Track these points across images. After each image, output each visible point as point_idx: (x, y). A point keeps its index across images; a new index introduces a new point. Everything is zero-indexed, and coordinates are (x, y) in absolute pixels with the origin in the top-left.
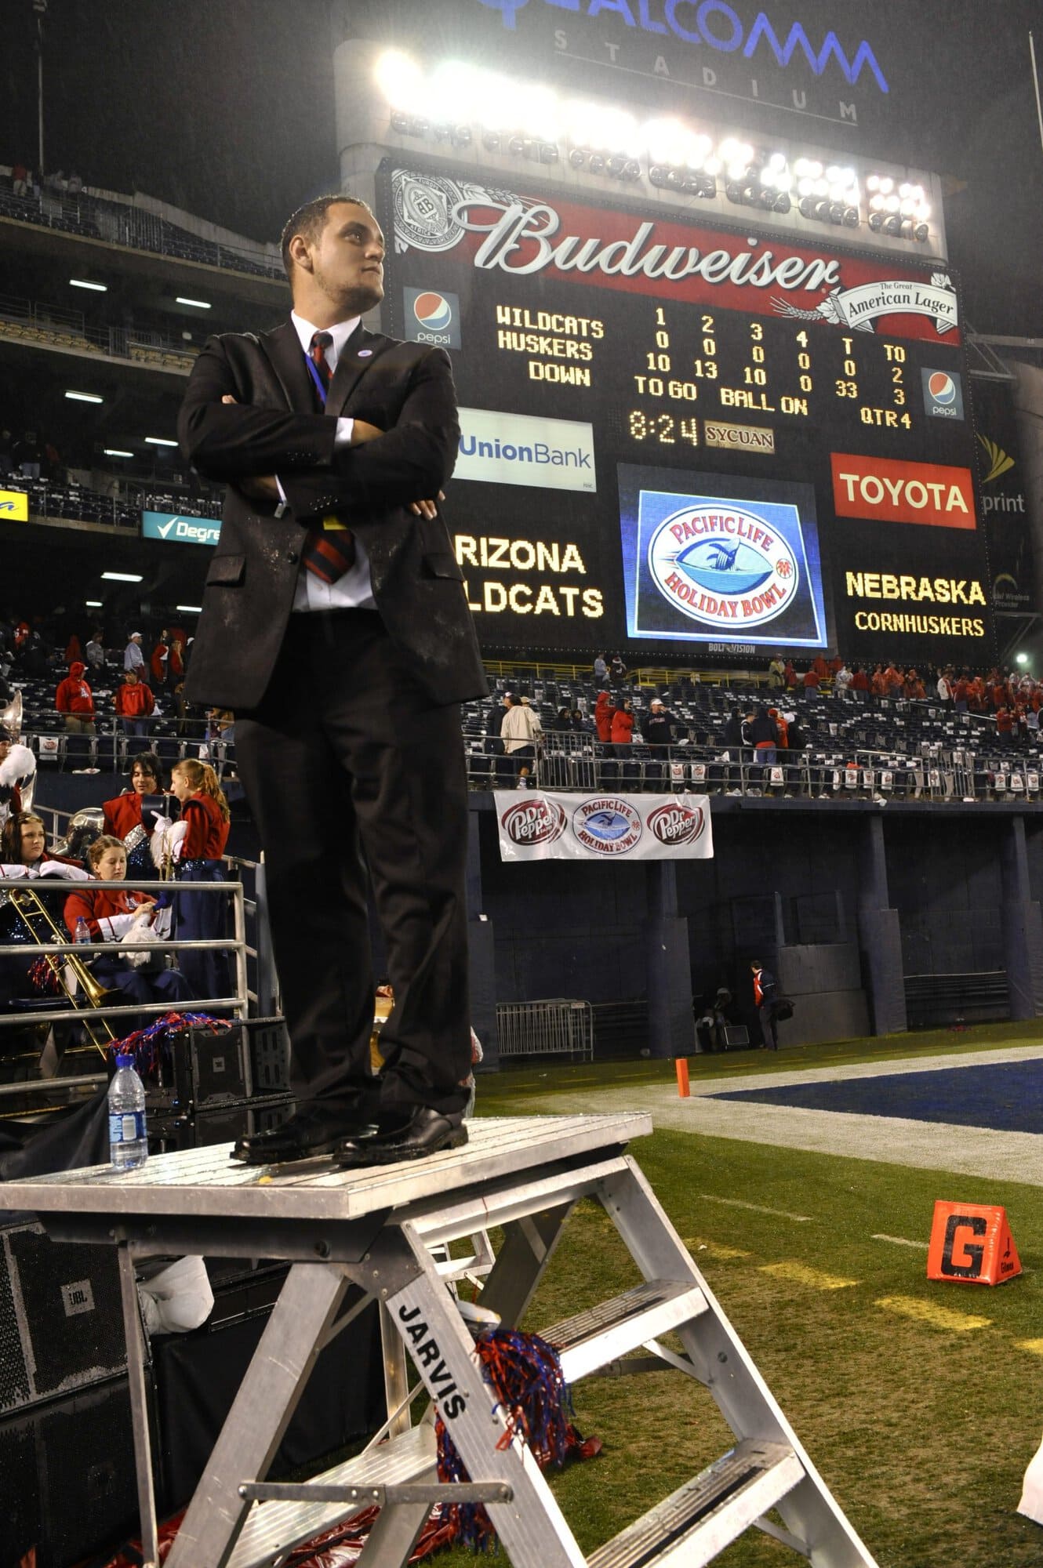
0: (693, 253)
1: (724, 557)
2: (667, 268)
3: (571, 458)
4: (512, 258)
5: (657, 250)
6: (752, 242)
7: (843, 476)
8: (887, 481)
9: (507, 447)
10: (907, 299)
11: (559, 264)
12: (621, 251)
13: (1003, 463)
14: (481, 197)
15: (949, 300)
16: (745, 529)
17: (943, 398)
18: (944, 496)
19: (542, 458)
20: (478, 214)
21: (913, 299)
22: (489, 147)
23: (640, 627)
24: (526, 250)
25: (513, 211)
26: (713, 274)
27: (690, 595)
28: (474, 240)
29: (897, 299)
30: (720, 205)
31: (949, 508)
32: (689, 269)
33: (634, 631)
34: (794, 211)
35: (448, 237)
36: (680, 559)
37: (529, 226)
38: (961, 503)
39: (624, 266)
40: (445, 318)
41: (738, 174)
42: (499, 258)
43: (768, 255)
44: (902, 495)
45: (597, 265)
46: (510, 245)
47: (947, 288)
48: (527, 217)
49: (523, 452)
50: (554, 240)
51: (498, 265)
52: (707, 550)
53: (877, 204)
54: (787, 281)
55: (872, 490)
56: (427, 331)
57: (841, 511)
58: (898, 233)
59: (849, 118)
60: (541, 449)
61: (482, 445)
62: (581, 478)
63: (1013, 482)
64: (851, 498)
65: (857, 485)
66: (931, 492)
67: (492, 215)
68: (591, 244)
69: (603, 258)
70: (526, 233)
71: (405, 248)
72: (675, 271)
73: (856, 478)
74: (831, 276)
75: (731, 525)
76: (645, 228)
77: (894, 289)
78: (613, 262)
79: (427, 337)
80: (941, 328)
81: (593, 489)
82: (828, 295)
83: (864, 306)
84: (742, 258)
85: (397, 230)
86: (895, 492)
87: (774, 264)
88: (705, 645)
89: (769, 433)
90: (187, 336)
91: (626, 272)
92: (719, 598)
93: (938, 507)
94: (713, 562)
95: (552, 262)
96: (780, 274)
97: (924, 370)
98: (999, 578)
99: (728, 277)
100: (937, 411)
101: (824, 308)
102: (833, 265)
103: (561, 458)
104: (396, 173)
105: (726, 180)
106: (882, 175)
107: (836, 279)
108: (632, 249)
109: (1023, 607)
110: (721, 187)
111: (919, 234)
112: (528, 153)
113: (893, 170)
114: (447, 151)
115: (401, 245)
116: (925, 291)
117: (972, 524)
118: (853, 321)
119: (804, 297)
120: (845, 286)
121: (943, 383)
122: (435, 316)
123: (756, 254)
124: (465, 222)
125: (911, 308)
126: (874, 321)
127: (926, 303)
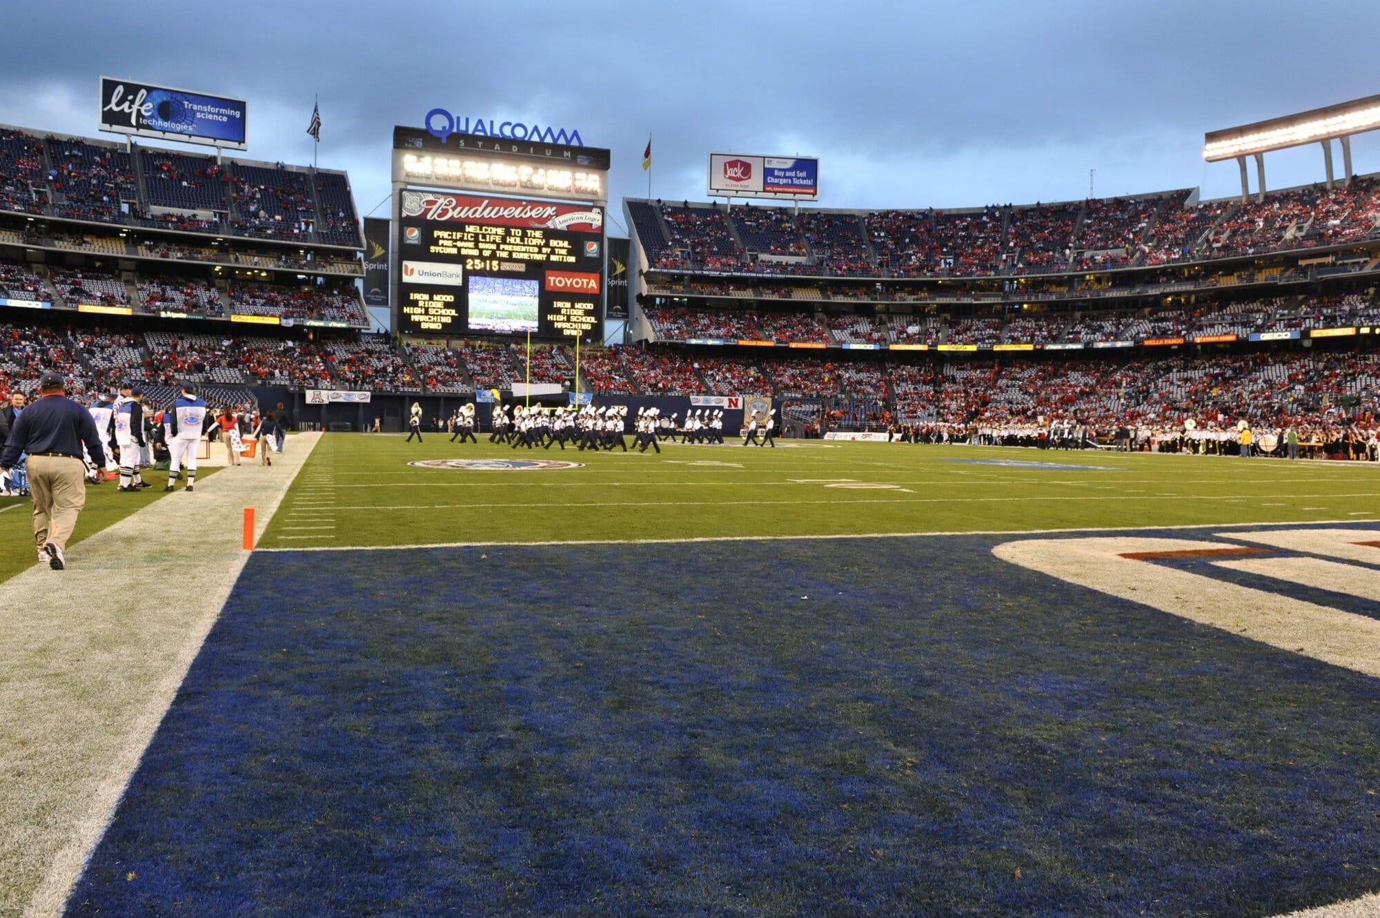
0: (502, 209)
2: (492, 215)
3: (454, 276)
4: (439, 216)
5: (489, 209)
6: (524, 203)
7: (550, 278)
9: (434, 273)
10: (582, 218)
11: (455, 216)
12: (476, 211)
13: (620, 269)
14: (431, 197)
17: (592, 250)
18: (588, 283)
19: (445, 276)
20: (429, 203)
21: (584, 218)
22: (437, 178)
24: (445, 212)
25: (442, 200)
26: (508, 215)
28: (427, 211)
29: (578, 219)
30: (518, 189)
31: (589, 287)
32: (500, 214)
34: (546, 189)
35: (419, 211)
37: (446, 205)
38: (594, 285)
39: (477, 215)
40: (416, 236)
41: (524, 179)
42: (435, 216)
43: (530, 207)
44: (571, 283)
45: (468, 215)
46: (439, 211)
47: (599, 213)
48: (446, 202)
50: (454, 209)
51: (434, 218)
53: (578, 184)
54: (536, 215)
55: (560, 282)
56: (411, 240)
57: (547, 288)
58: (585, 192)
59: (567, 157)
61: (425, 273)
62: (458, 282)
63: (623, 276)
64: (552, 284)
65: (555, 281)
66: (583, 282)
67: (433, 203)
69: (470, 213)
70: (445, 207)
71: (406, 215)
72: (495, 215)
76: (486, 202)
77: (577, 215)
78: (474, 213)
79: (411, 242)
80: (594, 227)
81: (461, 284)
82: (551, 219)
83: (565, 221)
84: (520, 209)
85: (403, 210)
86: (569, 283)
87: (531, 210)
89: (524, 265)
91: (478, 217)
93: (585, 286)
95: (453, 216)
96: (533, 213)
97: (586, 242)
98: (615, 307)
99: (514, 216)
100: (588, 255)
102: (554, 208)
103: (451, 276)
104: (404, 192)
105: (521, 181)
106: (581, 173)
107: (554, 213)
108: (480, 209)
109: (623, 317)
110: (518, 183)
111: (594, 193)
112: (450, 179)
113: (587, 170)
114: (423, 181)
115: (404, 215)
116: (589, 215)
117: (598, 292)
118: (559, 227)
119: (542, 220)
120: (557, 215)
121: (592, 245)
122: (414, 235)
123: (525, 207)
124: (425, 206)
125: (583, 221)
126: (568, 227)
127: (589, 219)
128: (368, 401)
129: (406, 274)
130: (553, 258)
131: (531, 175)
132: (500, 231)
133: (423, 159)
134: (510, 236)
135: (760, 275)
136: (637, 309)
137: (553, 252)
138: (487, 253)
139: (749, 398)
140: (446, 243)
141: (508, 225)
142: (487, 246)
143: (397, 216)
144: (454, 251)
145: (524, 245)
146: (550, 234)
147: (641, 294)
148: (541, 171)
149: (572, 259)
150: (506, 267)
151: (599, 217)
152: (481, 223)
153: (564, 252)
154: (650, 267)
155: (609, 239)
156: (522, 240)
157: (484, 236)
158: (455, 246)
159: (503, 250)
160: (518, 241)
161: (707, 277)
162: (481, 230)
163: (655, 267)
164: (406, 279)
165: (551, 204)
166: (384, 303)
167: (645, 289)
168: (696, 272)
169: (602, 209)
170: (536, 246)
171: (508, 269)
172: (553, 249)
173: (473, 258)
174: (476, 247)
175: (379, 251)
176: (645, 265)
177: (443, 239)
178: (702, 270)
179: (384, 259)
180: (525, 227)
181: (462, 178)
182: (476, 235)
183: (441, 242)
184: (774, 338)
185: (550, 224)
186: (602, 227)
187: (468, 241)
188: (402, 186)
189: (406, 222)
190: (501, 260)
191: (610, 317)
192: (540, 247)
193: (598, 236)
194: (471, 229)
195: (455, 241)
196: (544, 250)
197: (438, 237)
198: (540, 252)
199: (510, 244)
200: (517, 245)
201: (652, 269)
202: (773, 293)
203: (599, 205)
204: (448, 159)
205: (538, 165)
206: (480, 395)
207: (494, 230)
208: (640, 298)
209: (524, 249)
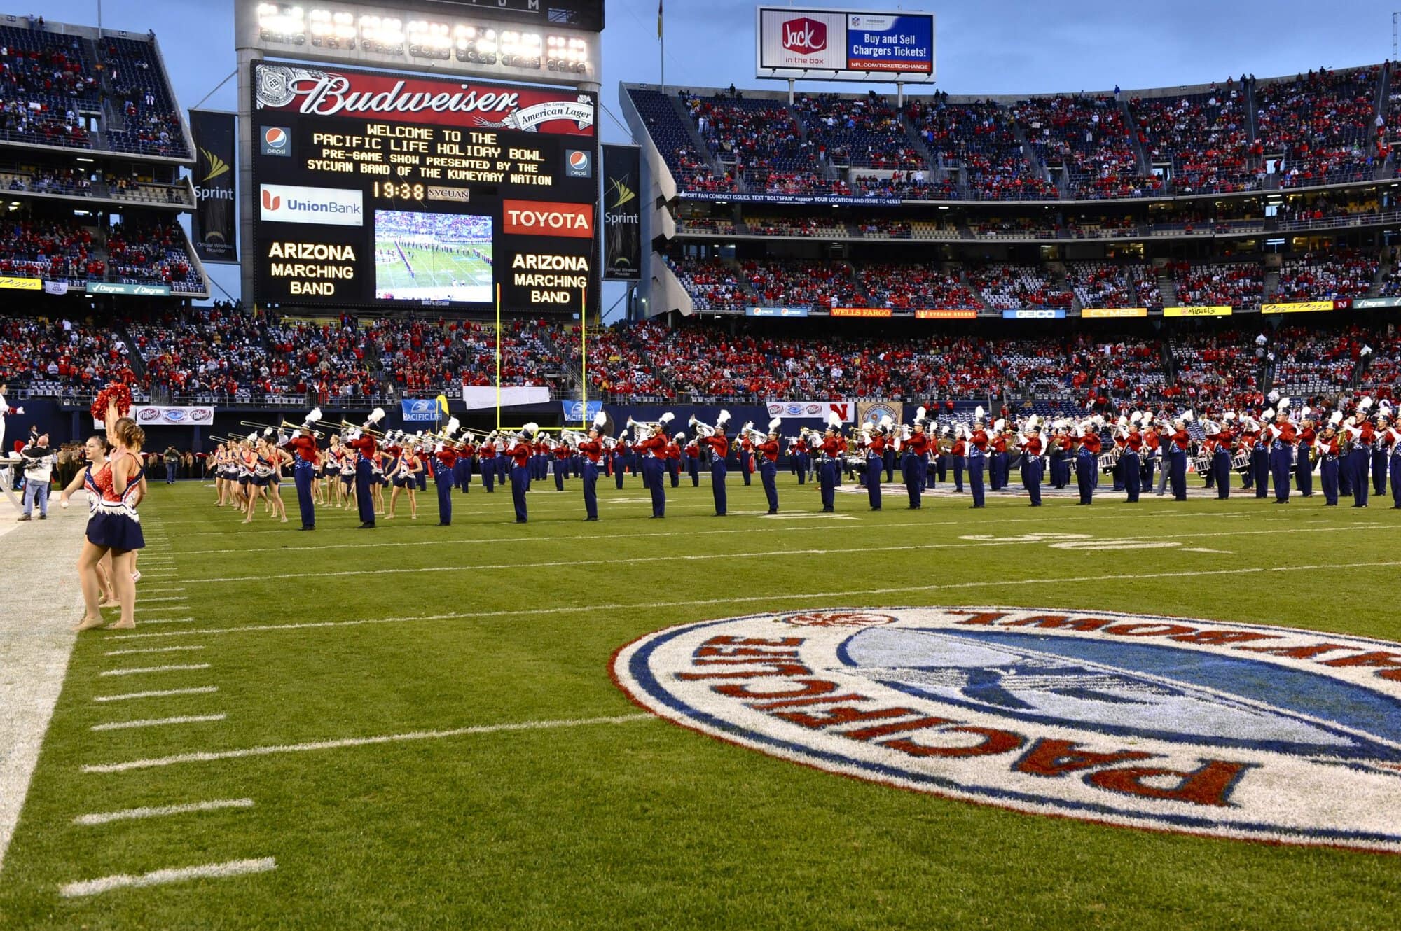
0: (428, 96)
2: (411, 106)
3: (349, 208)
4: (320, 107)
5: (406, 96)
6: (464, 87)
7: (510, 212)
8: (537, 213)
9: (313, 205)
10: (560, 112)
11: (348, 108)
12: (384, 98)
13: (626, 195)
14: (305, 76)
17: (579, 166)
18: (574, 221)
19: (333, 209)
20: (303, 85)
21: (564, 111)
22: (314, 44)
25: (323, 81)
26: (438, 107)
28: (300, 99)
29: (554, 112)
30: (452, 63)
31: (576, 226)
32: (424, 104)
33: (381, 293)
34: (499, 63)
35: (286, 99)
37: (332, 89)
38: (584, 223)
39: (386, 106)
40: (282, 141)
41: (463, 45)
42: (314, 108)
43: (474, 93)
44: (546, 220)
45: (370, 107)
46: (321, 100)
47: (588, 103)
48: (331, 84)
49: (323, 207)
50: (346, 95)
51: (313, 111)
53: (553, 54)
54: (485, 107)
55: (528, 218)
56: (273, 148)
57: (507, 230)
58: (565, 68)
59: (533, 8)
60: (332, 206)
61: (300, 205)
63: (632, 207)
64: (514, 222)
65: (518, 217)
66: (565, 219)
67: (309, 85)
68: (367, 95)
69: (374, 103)
70: (330, 93)
71: (262, 106)
72: (416, 107)
73: (518, 212)
74: (513, 102)
76: (400, 84)
77: (551, 107)
78: (380, 103)
79: (272, 151)
80: (581, 126)
81: (361, 224)
82: (509, 113)
83: (532, 117)
84: (458, 96)
85: (259, 97)
86: (542, 219)
87: (476, 98)
88: (420, 302)
89: (466, 191)
91: (388, 109)
93: (569, 226)
95: (344, 107)
96: (480, 103)
97: (569, 151)
98: (618, 260)
99: (448, 107)
100: (573, 173)
101: (507, 120)
102: (515, 96)
103: (345, 209)
104: (258, 67)
105: (457, 50)
106: (556, 36)
107: (515, 103)
108: (391, 97)
109: (633, 275)
110: (453, 53)
111: (578, 70)
112: (337, 45)
113: (565, 32)
114: (292, 49)
115: (260, 105)
116: (573, 106)
117: (588, 235)
118: (524, 127)
119: (494, 115)
120: (520, 108)
121: (579, 157)
122: (278, 140)
123: (466, 93)
124: (295, 90)
125: (564, 116)
126: (538, 126)
127: (573, 113)
128: (210, 422)
129: (267, 207)
130: (515, 179)
131: (474, 40)
132: (425, 133)
133: (288, 11)
134: (443, 142)
135: (860, 201)
136: (655, 263)
137: (514, 169)
138: (405, 171)
139: (865, 404)
140: (333, 153)
141: (438, 124)
142: (404, 159)
143: (247, 108)
144: (349, 167)
145: (466, 158)
146: (509, 139)
147: (663, 236)
148: (491, 33)
149: (547, 181)
150: (437, 193)
151: (589, 110)
152: (393, 119)
153: (532, 168)
154: (679, 191)
155: (606, 147)
156: (463, 148)
157: (399, 142)
158: (349, 160)
159: (432, 166)
160: (456, 149)
161: (773, 204)
162: (393, 131)
163: (687, 191)
164: (267, 215)
165: (510, 89)
166: (229, 256)
167: (670, 228)
168: (755, 197)
169: (594, 97)
170: (486, 158)
171: (440, 197)
172: (515, 163)
173: (381, 179)
174: (385, 161)
175: (218, 168)
176: (669, 188)
177: (329, 147)
178: (765, 193)
179: (227, 180)
180: (466, 126)
181: (357, 42)
182: (385, 141)
183: (325, 152)
184: (889, 303)
185: (508, 122)
186: (595, 127)
187: (371, 150)
188: (255, 56)
189: (264, 118)
190: (427, 182)
191: (610, 276)
192: (493, 161)
193: (587, 140)
194: (376, 130)
195: (351, 150)
196: (500, 166)
197: (320, 142)
198: (493, 169)
199: (442, 155)
200: (455, 157)
201: (683, 194)
202: (880, 231)
203: (588, 89)
204: (333, 12)
205: (485, 23)
206: (409, 407)
207: (415, 132)
208: (661, 244)
209: (465, 163)
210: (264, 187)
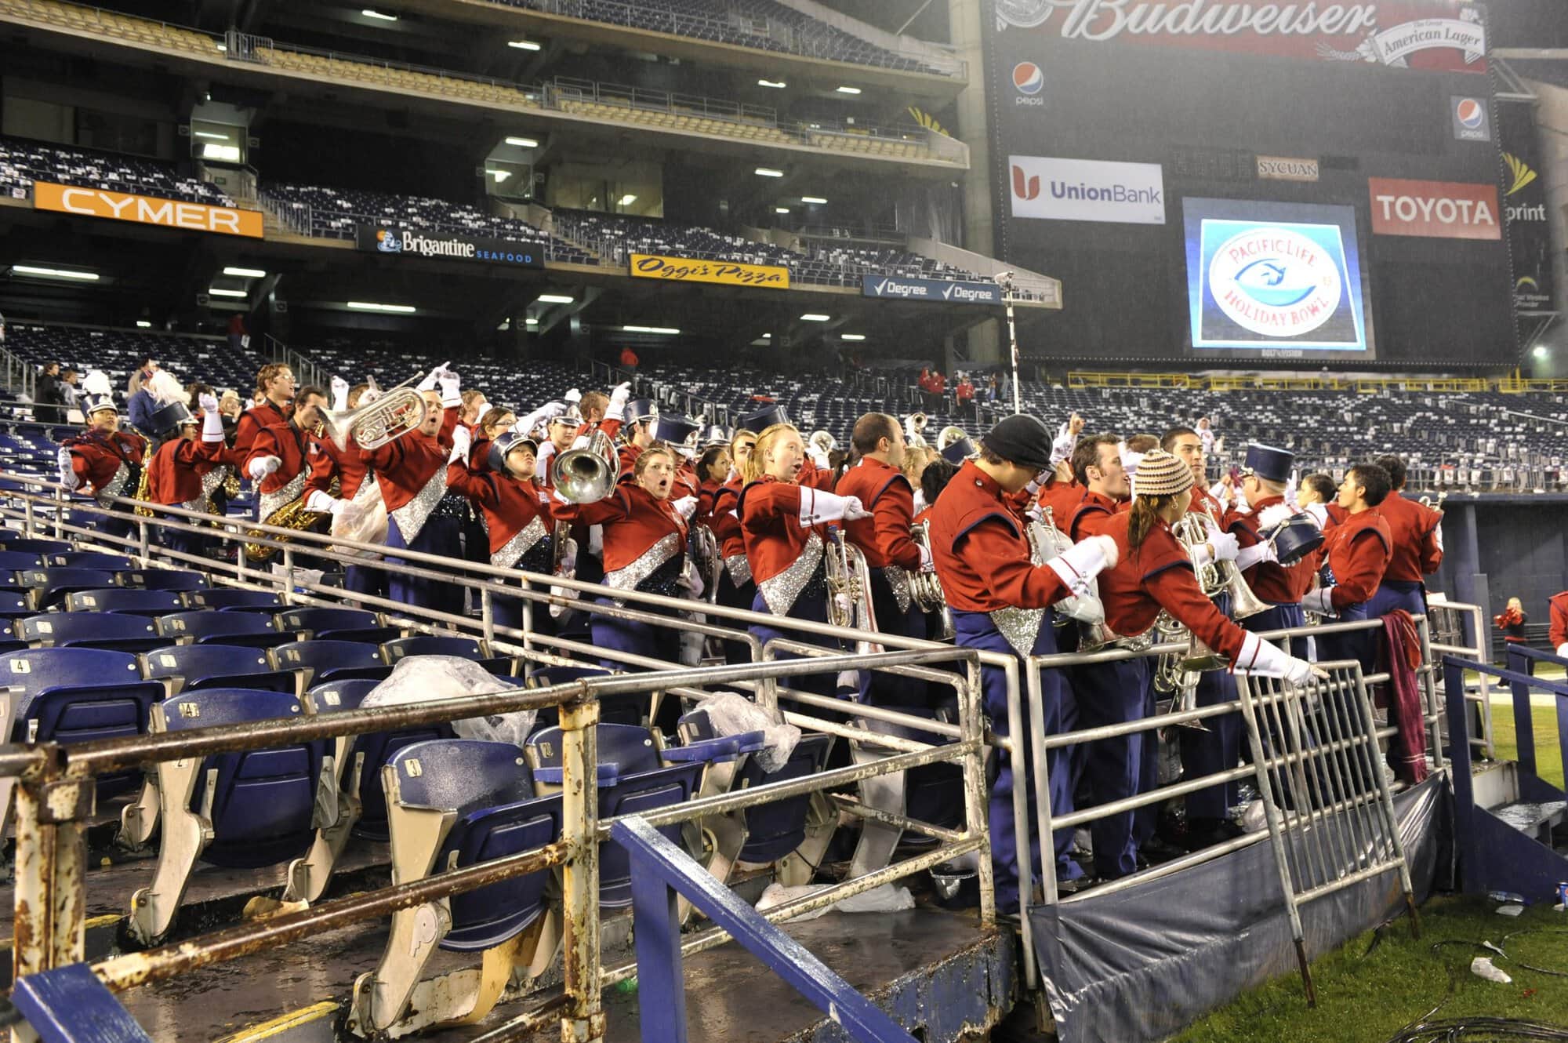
0: (1246, 10)
1: (1275, 275)
2: (1224, 24)
3: (1144, 196)
4: (1094, 28)
5: (1214, 11)
7: (1379, 198)
8: (1420, 200)
9: (1090, 190)
10: (1437, 34)
11: (1132, 29)
12: (1184, 13)
13: (1524, 176)
15: (1478, 32)
16: (1293, 250)
17: (1471, 122)
18: (1472, 211)
19: (1120, 197)
21: (1443, 35)
23: (1204, 337)
26: (1263, 26)
27: (1245, 310)
28: (1061, 14)
29: (1429, 35)
31: (1476, 221)
32: (1242, 24)
33: (1198, 341)
35: (1039, 14)
36: (1237, 278)
38: (1487, 216)
39: (1186, 26)
40: (1038, 84)
42: (1082, 28)
44: (1433, 212)
45: (1164, 28)
46: (1090, 16)
47: (1475, 22)
49: (1104, 194)
50: (1127, 9)
51: (1080, 35)
52: (1261, 268)
54: (1330, 27)
55: (1406, 208)
56: (1023, 95)
57: (1378, 229)
60: (1119, 190)
61: (1070, 189)
62: (1153, 213)
63: (1536, 193)
64: (1387, 216)
65: (1392, 205)
66: (1459, 208)
68: (1158, 8)
69: (1168, 20)
70: (1104, 4)
71: (1005, 26)
72: (1230, 27)
73: (1392, 199)
74: (1369, 19)
75: (1280, 246)
77: (1427, 26)
78: (1177, 23)
79: (1024, 100)
80: (1469, 58)
81: (1163, 221)
82: (1366, 37)
83: (1399, 44)
84: (1289, 10)
85: (998, 11)
86: (1427, 209)
87: (1317, 13)
88: (1259, 350)
89: (1314, 164)
90: (851, 121)
91: (1189, 31)
92: (1271, 310)
94: (1266, 278)
95: (1126, 27)
96: (1323, 21)
97: (1454, 99)
98: (1521, 281)
99: (1277, 27)
100: (1465, 134)
101: (1363, 49)
102: (1370, 9)
103: (1136, 196)
107: (1373, 21)
108: (1193, 11)
109: (1542, 307)
115: (1001, 24)
116: (1454, 26)
117: (1495, 236)
118: (1388, 59)
119: (1344, 40)
120: (1381, 27)
121: (1471, 109)
122: (1030, 83)
123: (1302, 5)
125: (1443, 42)
126: (1408, 57)
127: (1456, 36)
129: (1021, 194)
164: (1021, 207)
169: (1483, 12)
185: (1365, 51)
210: (1014, 161)
